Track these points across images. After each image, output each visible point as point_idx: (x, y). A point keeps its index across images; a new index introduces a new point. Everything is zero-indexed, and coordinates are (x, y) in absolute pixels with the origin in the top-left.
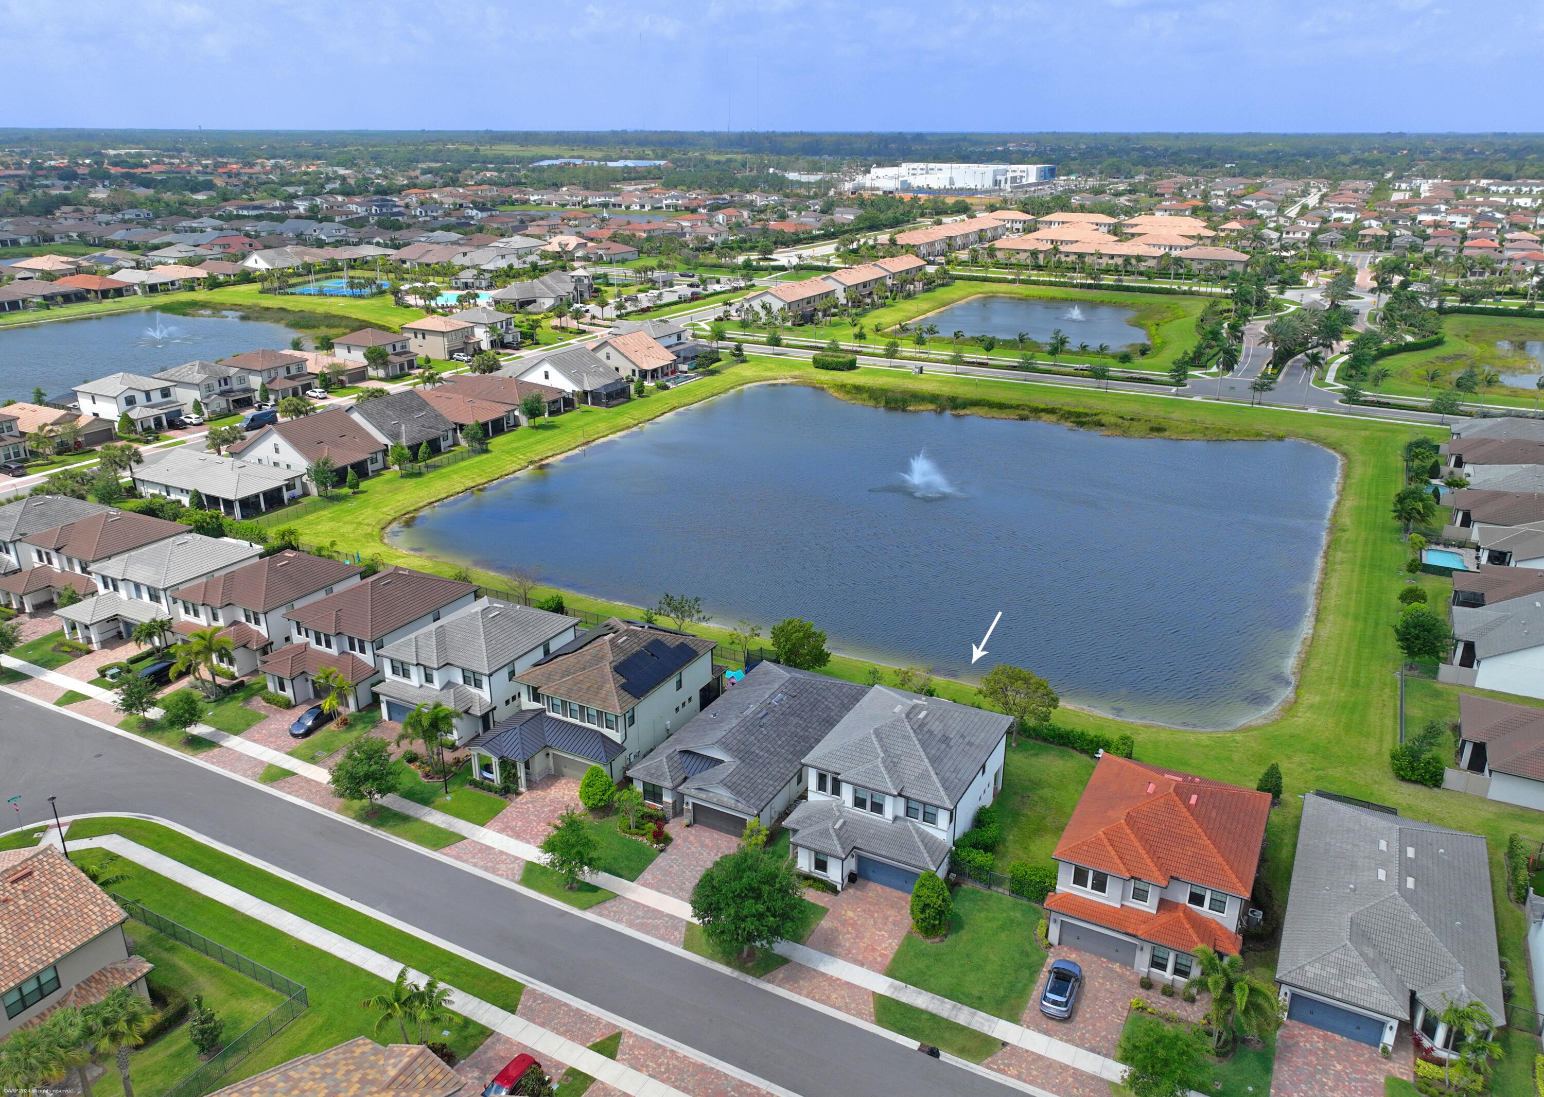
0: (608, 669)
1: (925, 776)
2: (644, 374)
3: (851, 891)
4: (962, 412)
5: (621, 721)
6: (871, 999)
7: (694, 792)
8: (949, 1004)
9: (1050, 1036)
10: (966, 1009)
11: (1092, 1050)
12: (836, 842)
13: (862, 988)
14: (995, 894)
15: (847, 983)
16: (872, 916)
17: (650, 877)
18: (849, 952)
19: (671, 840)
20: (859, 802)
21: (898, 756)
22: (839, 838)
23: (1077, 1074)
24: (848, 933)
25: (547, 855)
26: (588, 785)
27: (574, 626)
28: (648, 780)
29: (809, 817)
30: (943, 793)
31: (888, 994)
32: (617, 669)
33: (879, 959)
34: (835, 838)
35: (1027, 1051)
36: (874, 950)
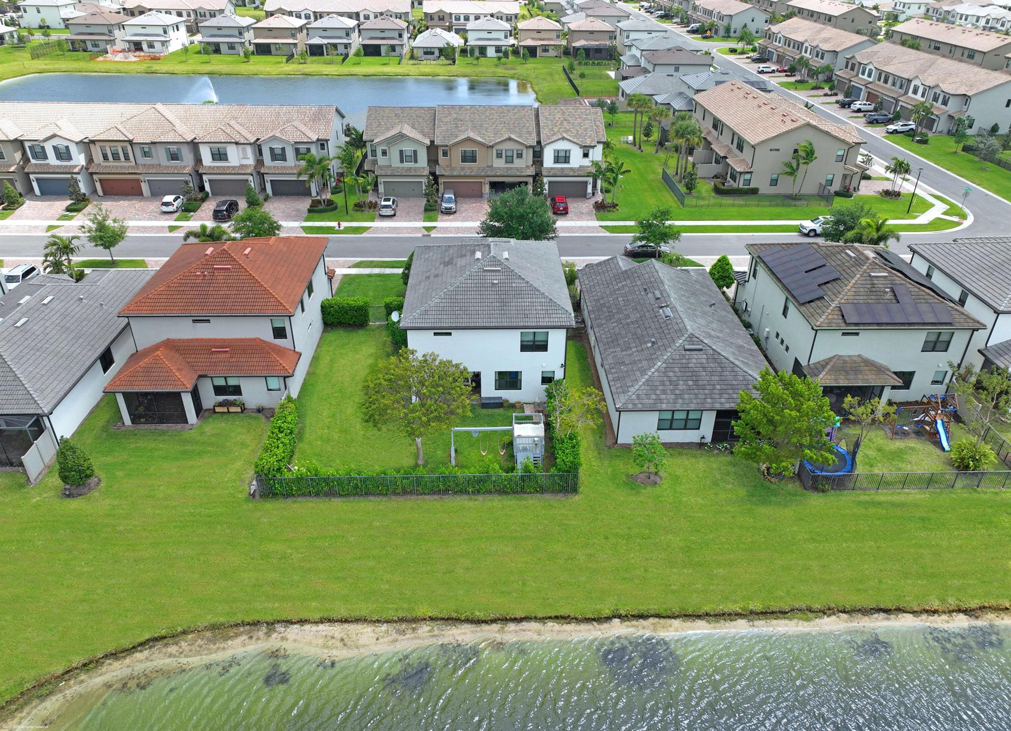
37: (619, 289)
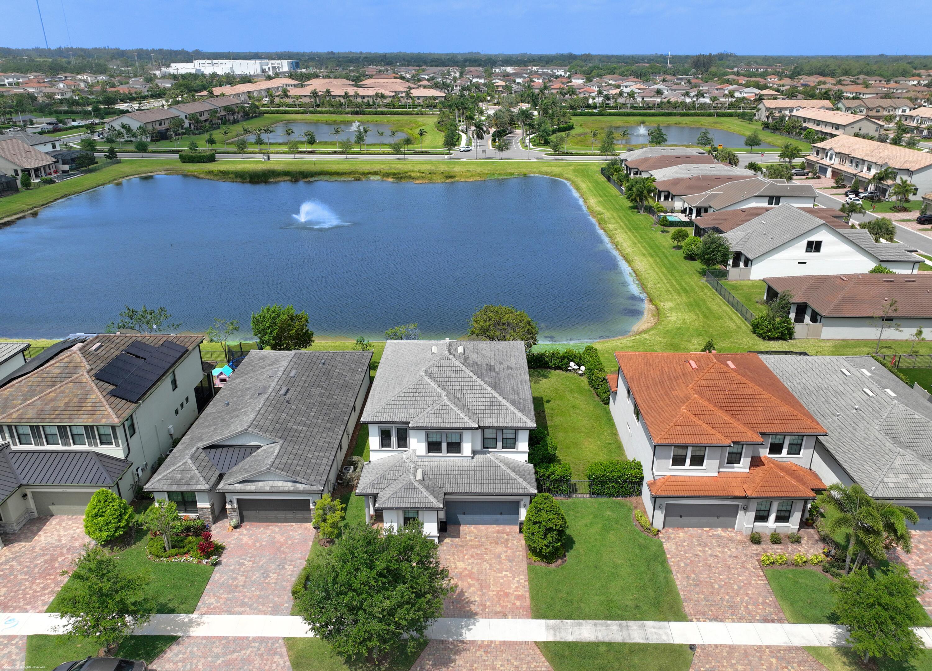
0: (87, 379)
1: (493, 404)
2: (27, 171)
3: (447, 540)
4: (311, 179)
5: (120, 432)
6: (538, 652)
7: (238, 487)
8: (614, 625)
9: (722, 621)
10: (633, 624)
11: (765, 620)
12: (426, 494)
13: (521, 643)
14: (576, 500)
15: (504, 643)
16: (484, 560)
17: (212, 600)
18: (485, 607)
19: (223, 548)
20: (434, 447)
21: (458, 391)
22: (427, 488)
23: (774, 651)
24: (470, 586)
25: (65, 621)
26: (97, 515)
27: (22, 351)
28: (174, 488)
29: (383, 477)
30: (519, 414)
31: (550, 639)
32: (100, 377)
33: (518, 603)
34: (423, 490)
35: (716, 646)
36: (507, 595)
37: (305, 425)
